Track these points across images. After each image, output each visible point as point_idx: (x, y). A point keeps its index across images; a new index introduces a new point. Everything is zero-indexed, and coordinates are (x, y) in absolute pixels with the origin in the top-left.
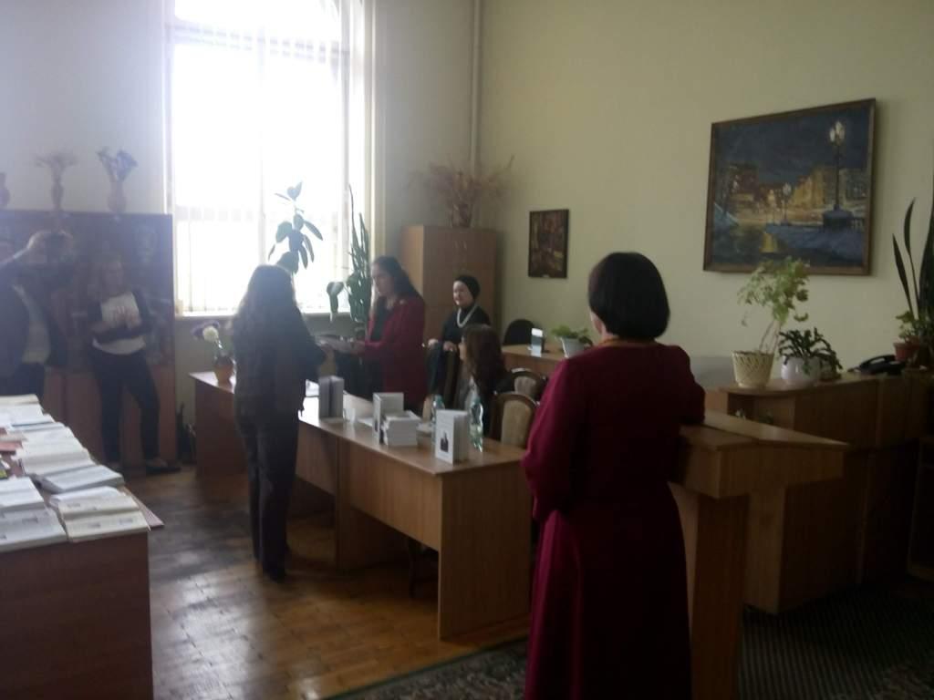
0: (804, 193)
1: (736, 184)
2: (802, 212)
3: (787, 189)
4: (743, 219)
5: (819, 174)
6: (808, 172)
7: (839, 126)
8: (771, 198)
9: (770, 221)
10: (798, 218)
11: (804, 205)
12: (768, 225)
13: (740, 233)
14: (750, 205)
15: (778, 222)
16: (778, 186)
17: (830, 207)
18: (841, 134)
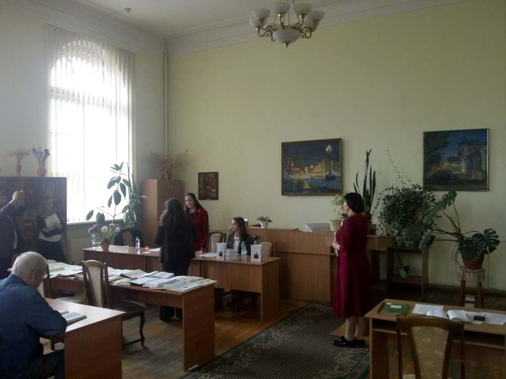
0: (318, 168)
1: (292, 164)
2: (318, 175)
3: (312, 167)
4: (296, 177)
5: (323, 162)
6: (319, 161)
7: (329, 147)
8: (306, 169)
10: (317, 177)
11: (318, 172)
12: (305, 179)
14: (298, 172)
15: (309, 178)
16: (309, 166)
17: (328, 173)
18: (330, 149)
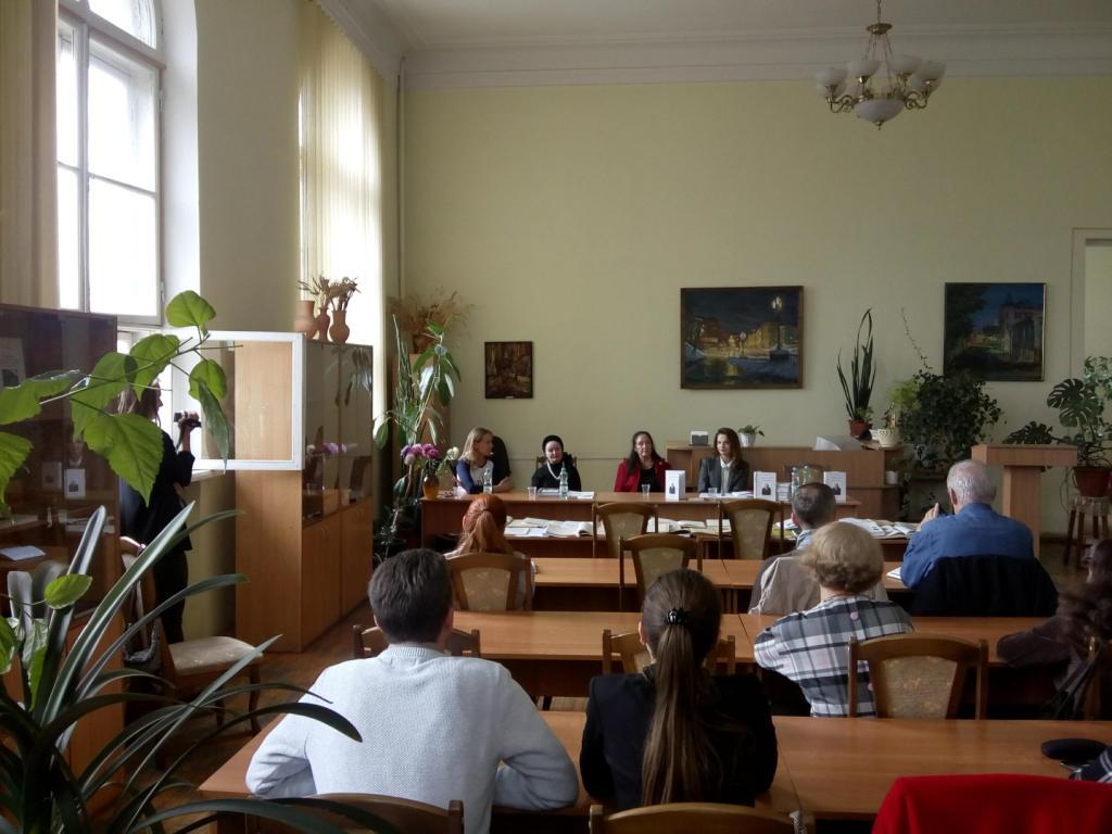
0: (756, 339)
2: (755, 350)
3: (743, 335)
4: (710, 354)
5: (766, 327)
6: (758, 326)
7: (778, 300)
8: (732, 340)
9: (731, 355)
10: (752, 354)
11: (756, 347)
12: (730, 358)
13: (707, 363)
14: (714, 345)
15: (737, 356)
16: (736, 334)
17: (774, 348)
18: (781, 305)
